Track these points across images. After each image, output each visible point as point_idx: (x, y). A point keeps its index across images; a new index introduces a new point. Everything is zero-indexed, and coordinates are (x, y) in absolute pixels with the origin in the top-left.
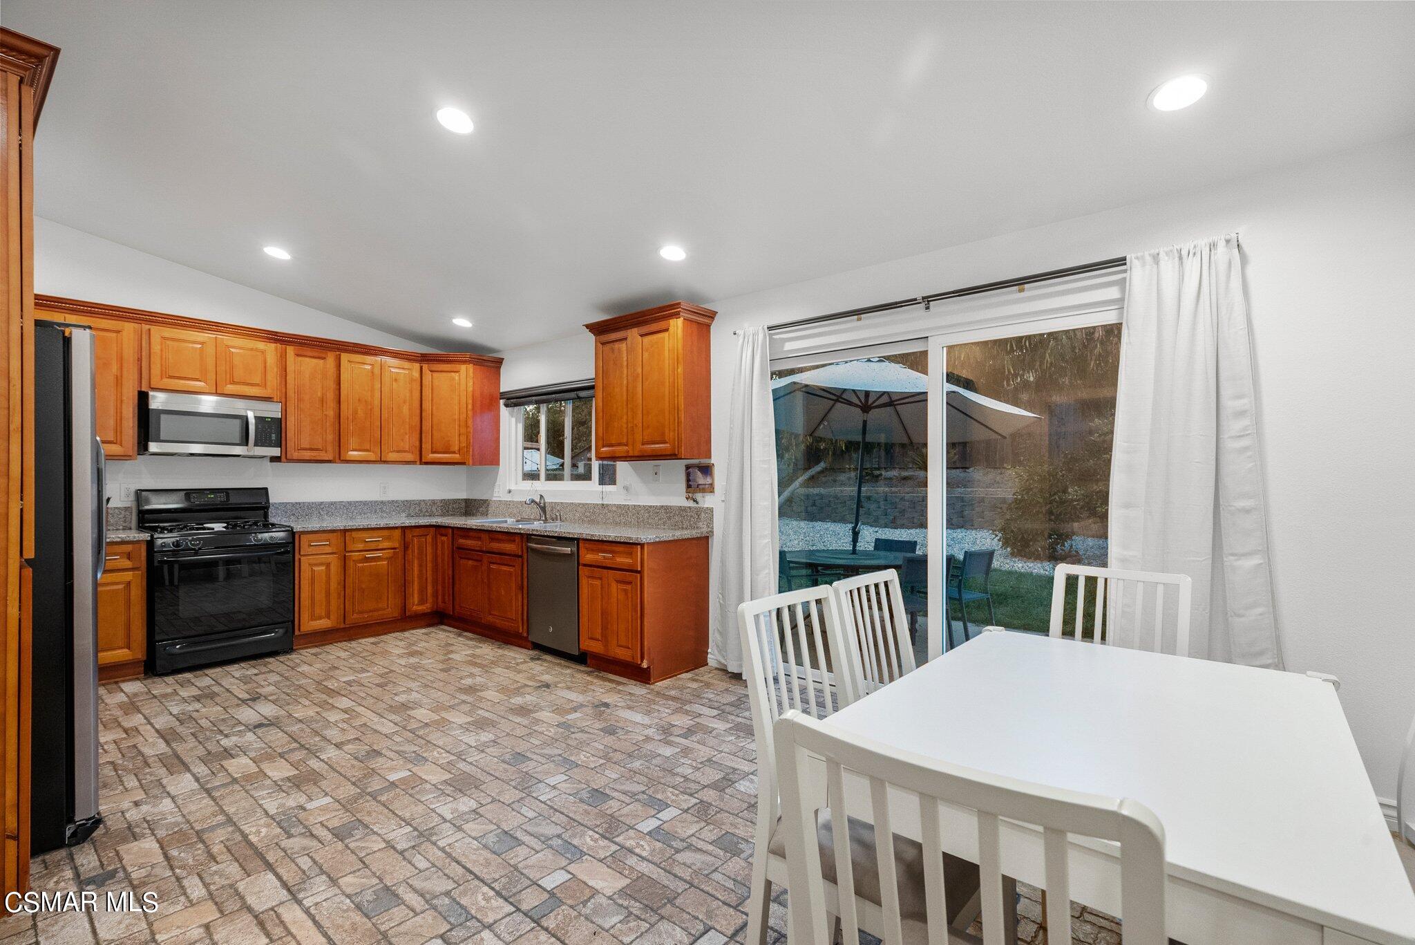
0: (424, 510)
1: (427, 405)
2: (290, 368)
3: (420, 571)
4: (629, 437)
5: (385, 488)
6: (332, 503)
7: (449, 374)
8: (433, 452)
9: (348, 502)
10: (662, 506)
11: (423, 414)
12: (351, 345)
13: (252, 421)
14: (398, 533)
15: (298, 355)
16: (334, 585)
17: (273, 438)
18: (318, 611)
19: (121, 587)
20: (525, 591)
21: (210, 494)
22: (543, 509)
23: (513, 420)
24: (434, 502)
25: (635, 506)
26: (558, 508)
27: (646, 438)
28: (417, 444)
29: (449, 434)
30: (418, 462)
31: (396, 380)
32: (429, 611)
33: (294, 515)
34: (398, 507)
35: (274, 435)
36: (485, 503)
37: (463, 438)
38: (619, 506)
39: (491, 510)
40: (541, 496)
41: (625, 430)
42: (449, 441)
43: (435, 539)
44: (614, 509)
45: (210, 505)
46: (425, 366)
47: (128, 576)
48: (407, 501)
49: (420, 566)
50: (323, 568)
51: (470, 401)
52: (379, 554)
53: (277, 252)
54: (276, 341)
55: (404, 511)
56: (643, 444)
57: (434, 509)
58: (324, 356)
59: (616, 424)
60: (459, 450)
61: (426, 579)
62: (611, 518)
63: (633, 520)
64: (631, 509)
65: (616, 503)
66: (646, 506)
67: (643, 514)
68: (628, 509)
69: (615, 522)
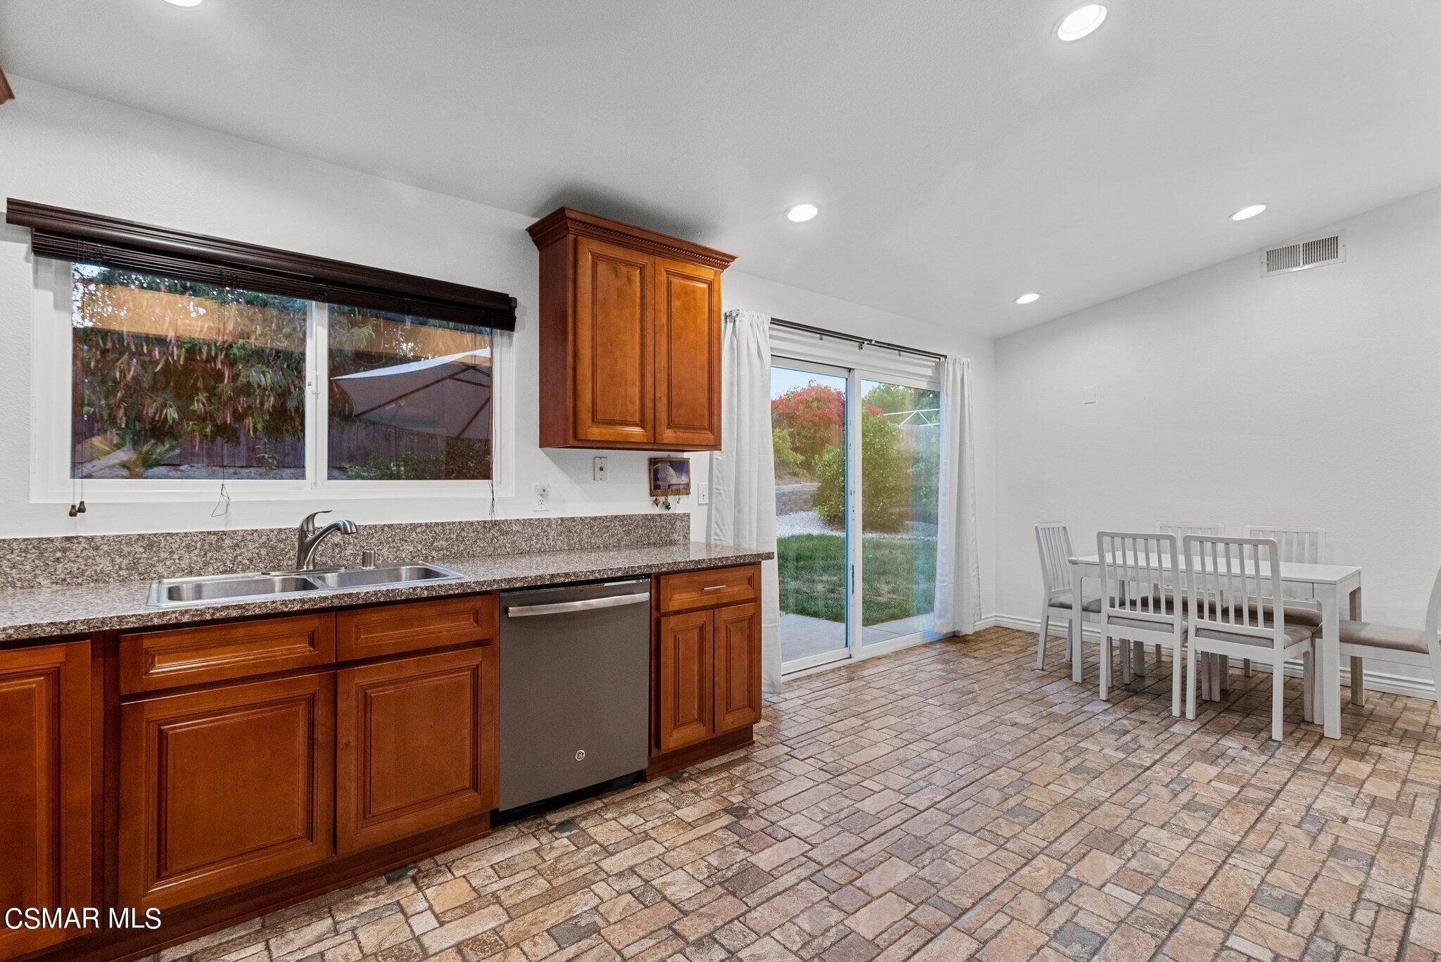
10: (616, 517)
25: (562, 519)
27: (676, 419)
38: (528, 523)
41: (639, 403)
44: (515, 528)
56: (669, 428)
59: (621, 391)
62: (508, 545)
63: (559, 543)
64: (554, 526)
65: (521, 518)
66: (586, 518)
67: (579, 532)
68: (549, 525)
69: (516, 551)
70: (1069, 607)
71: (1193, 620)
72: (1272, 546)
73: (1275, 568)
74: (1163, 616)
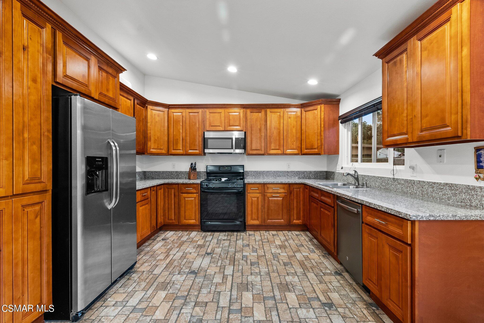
0: (306, 176)
1: (303, 127)
2: (249, 117)
3: (297, 204)
4: (409, 127)
5: (289, 165)
6: (268, 172)
7: (313, 111)
8: (306, 149)
9: (274, 171)
10: (447, 184)
11: (302, 132)
12: (270, 105)
13: (234, 140)
14: (286, 186)
15: (251, 112)
16: (260, 206)
17: (242, 146)
18: (254, 216)
19: (193, 199)
20: (336, 229)
21: (226, 167)
22: (357, 179)
23: (346, 130)
24: (311, 172)
25: (419, 181)
26: (366, 179)
27: (424, 125)
28: (300, 145)
29: (313, 140)
30: (300, 154)
31: (290, 118)
32: (301, 224)
33: (254, 176)
34: (294, 174)
35: (242, 145)
36: (333, 173)
37: (319, 141)
38: (406, 181)
39: (336, 177)
40: (355, 172)
41: (405, 122)
42: (313, 143)
43: (304, 190)
44: (402, 182)
45: (226, 171)
46: (303, 109)
47: (195, 195)
48: (298, 171)
49: (297, 202)
50: (256, 199)
51: (322, 123)
52: (278, 195)
53: (232, 69)
54: (244, 108)
55: (297, 176)
56: (422, 131)
57: (311, 175)
58: (260, 111)
59: (397, 119)
60: (317, 148)
61: (300, 209)
62: (400, 189)
63: (418, 192)
64: (416, 184)
65: (404, 178)
66: (430, 182)
67: (427, 189)
68: (414, 183)
69: (403, 192)
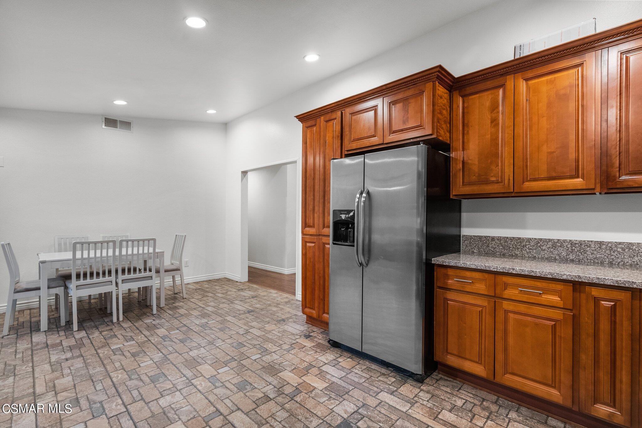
70: (39, 289)
71: (121, 277)
72: (154, 240)
73: (154, 249)
74: (107, 278)
